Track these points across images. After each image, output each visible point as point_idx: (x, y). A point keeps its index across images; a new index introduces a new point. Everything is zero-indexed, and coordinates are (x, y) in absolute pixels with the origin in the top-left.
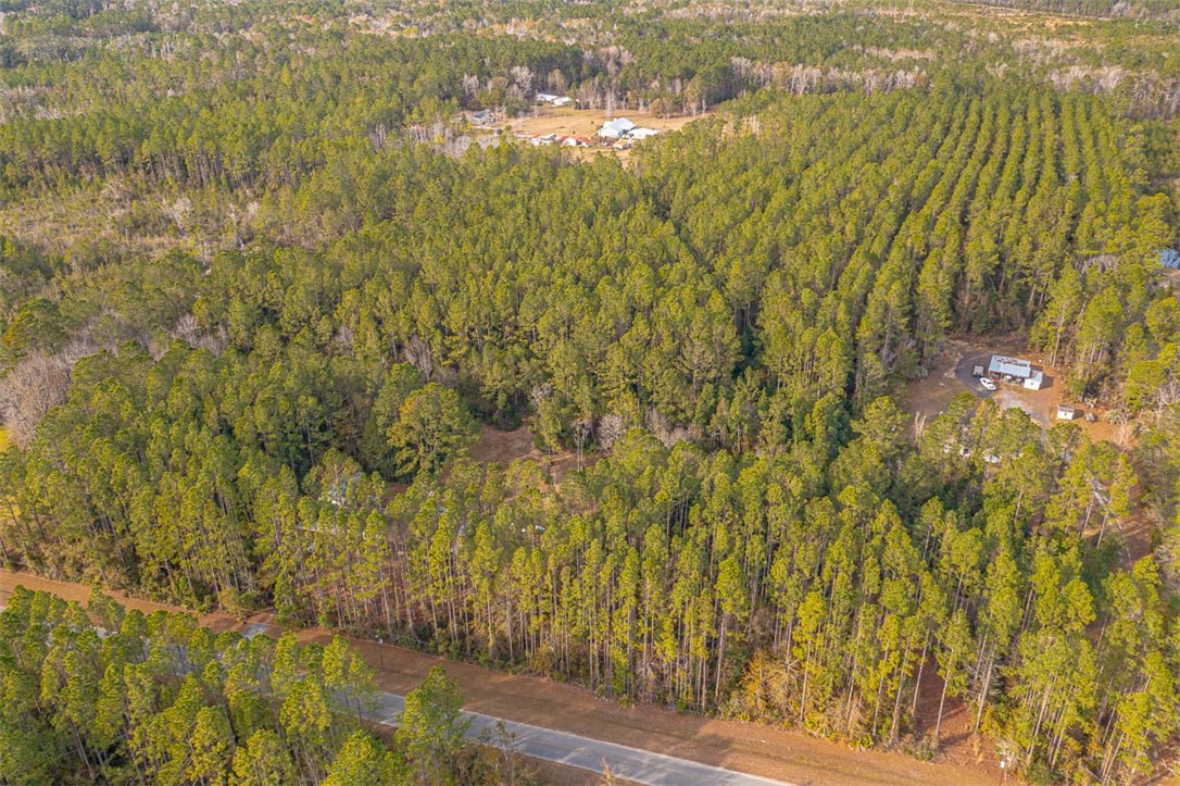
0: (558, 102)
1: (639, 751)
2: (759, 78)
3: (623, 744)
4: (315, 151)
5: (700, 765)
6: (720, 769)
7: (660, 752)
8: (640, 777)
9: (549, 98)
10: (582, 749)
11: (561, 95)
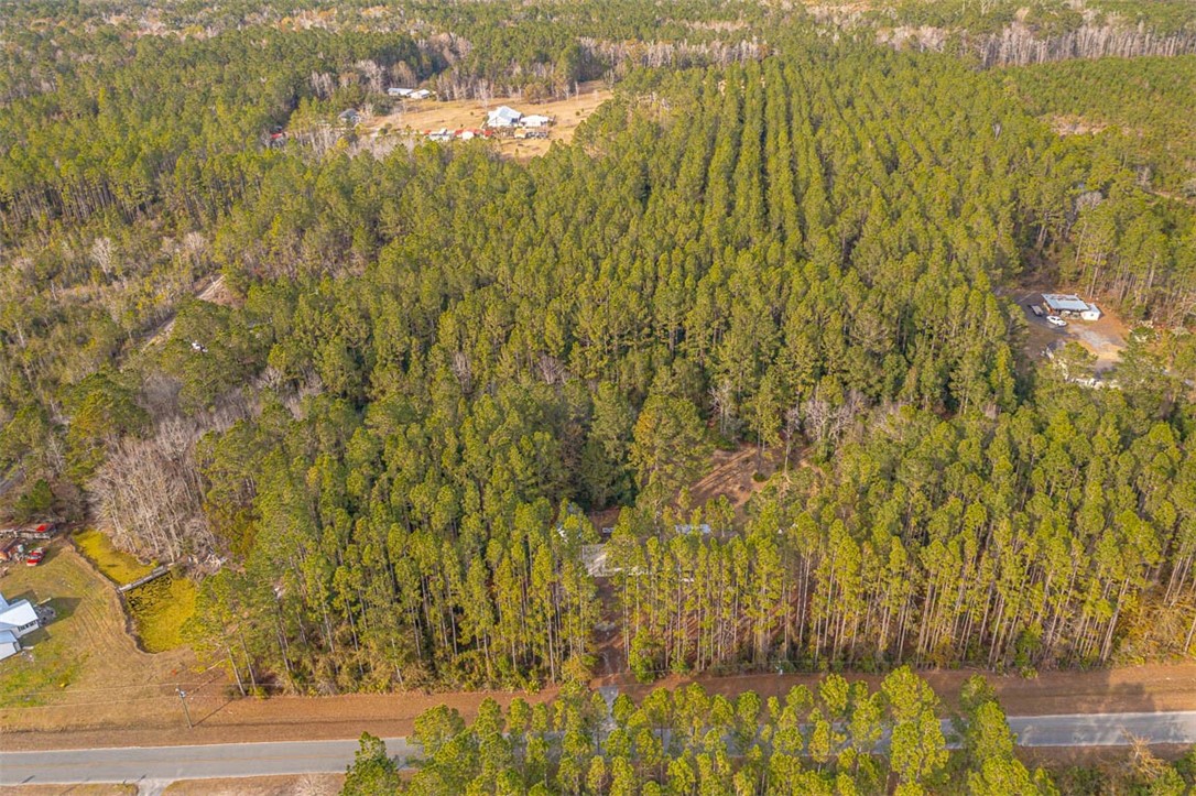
0: (415, 95)
1: (1078, 716)
2: (610, 57)
3: (1060, 713)
4: (231, 168)
5: (1140, 715)
6: (1159, 713)
7: (1097, 712)
8: (1101, 739)
9: (404, 92)
10: (1030, 727)
11: (417, 88)
